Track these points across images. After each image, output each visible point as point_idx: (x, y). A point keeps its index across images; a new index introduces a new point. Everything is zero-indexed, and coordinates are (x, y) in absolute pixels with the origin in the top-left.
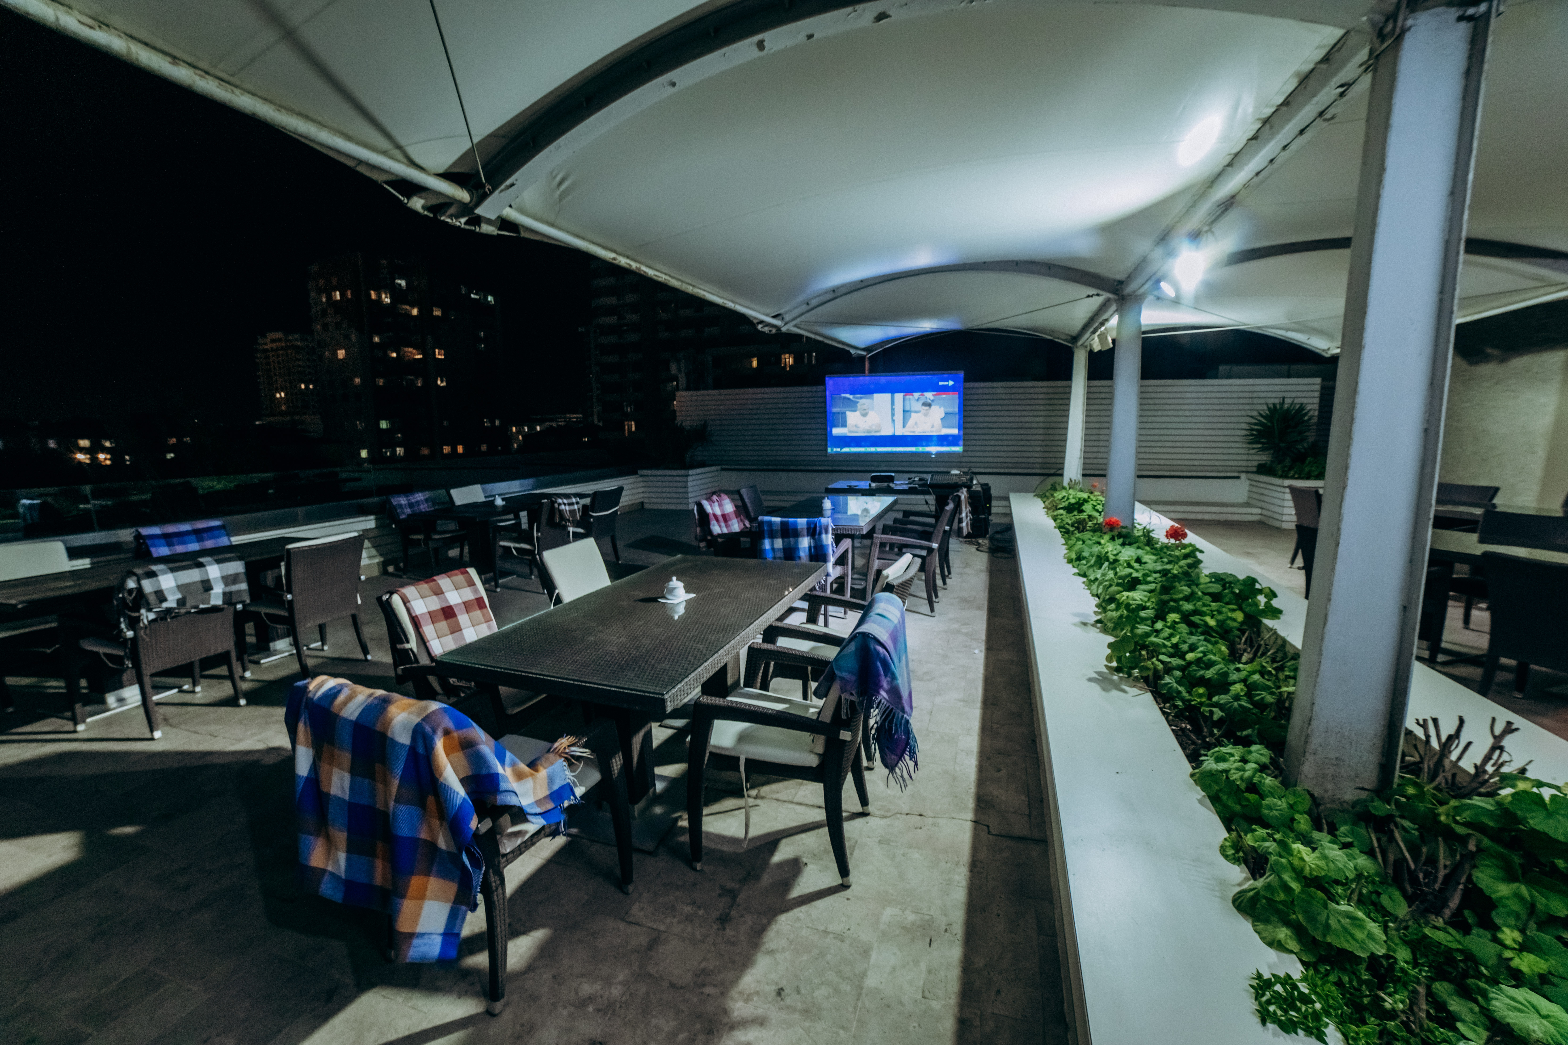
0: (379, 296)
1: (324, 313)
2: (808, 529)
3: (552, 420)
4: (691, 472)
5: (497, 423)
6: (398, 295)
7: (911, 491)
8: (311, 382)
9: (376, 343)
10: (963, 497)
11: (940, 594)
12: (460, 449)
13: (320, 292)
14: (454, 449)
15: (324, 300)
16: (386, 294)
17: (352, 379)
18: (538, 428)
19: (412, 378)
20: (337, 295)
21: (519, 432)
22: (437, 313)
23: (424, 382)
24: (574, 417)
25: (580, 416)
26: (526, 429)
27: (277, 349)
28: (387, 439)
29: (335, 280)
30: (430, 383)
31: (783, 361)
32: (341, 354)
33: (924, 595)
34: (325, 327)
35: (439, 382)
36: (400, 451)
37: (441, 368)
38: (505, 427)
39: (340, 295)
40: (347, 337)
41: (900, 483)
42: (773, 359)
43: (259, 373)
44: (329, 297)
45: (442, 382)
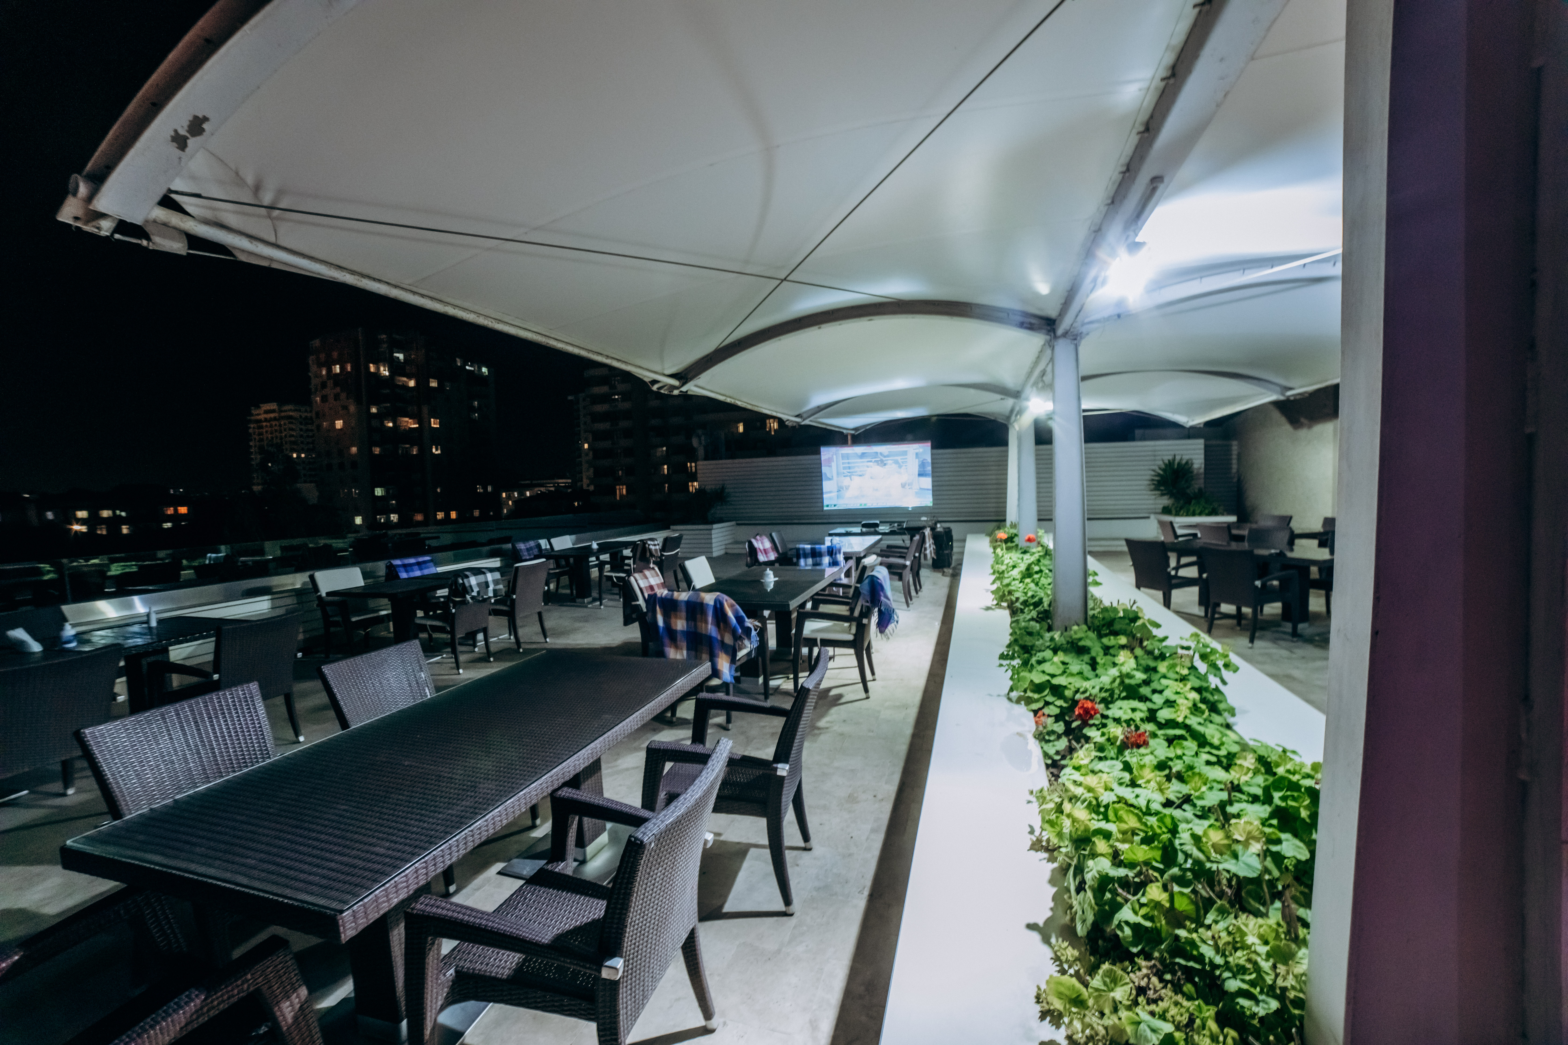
0: (378, 369)
1: (324, 385)
2: (828, 551)
3: (542, 485)
4: (715, 526)
5: (490, 489)
6: (397, 369)
7: (892, 533)
8: (303, 451)
9: (374, 414)
10: (926, 533)
11: (914, 600)
12: (453, 515)
13: (320, 365)
14: (448, 515)
15: (324, 372)
16: (384, 366)
17: (349, 448)
18: (528, 494)
19: (408, 446)
20: (337, 369)
21: (509, 497)
22: (434, 384)
23: (419, 450)
24: (562, 482)
25: (569, 481)
26: (516, 494)
27: (271, 420)
28: (381, 506)
29: (335, 354)
30: (425, 450)
31: (768, 425)
32: (339, 424)
33: (904, 600)
34: (324, 399)
35: (434, 450)
36: (394, 517)
37: (436, 437)
38: (497, 493)
39: (340, 368)
40: (345, 408)
41: (883, 528)
42: (758, 424)
43: (251, 444)
44: (329, 370)
45: (437, 450)
